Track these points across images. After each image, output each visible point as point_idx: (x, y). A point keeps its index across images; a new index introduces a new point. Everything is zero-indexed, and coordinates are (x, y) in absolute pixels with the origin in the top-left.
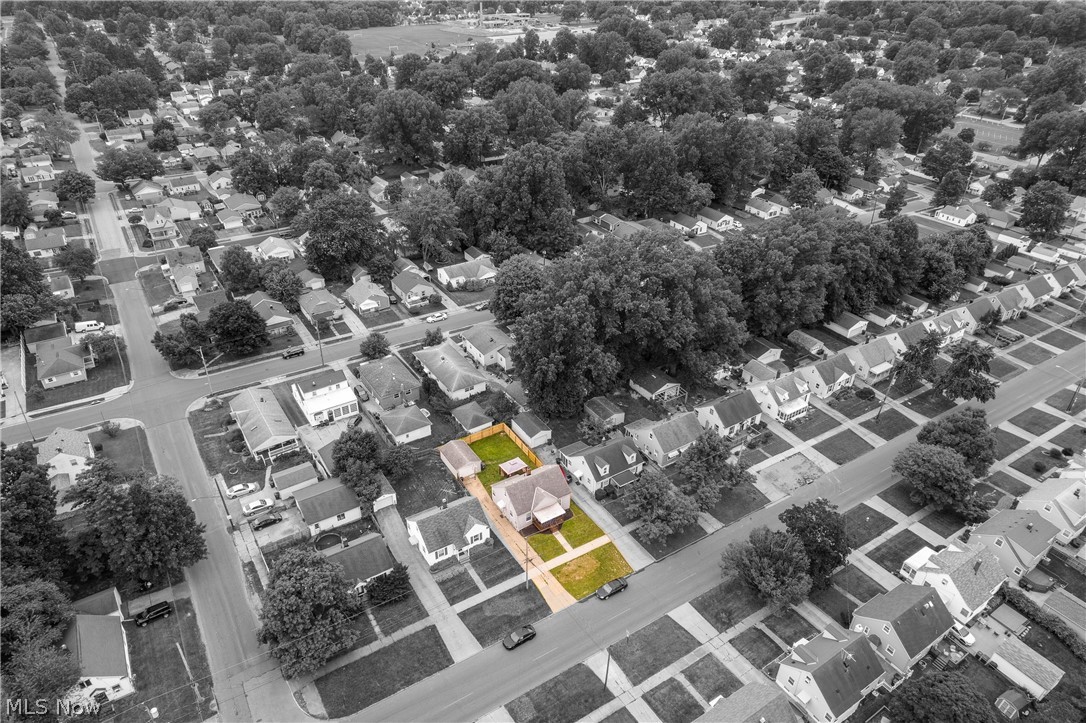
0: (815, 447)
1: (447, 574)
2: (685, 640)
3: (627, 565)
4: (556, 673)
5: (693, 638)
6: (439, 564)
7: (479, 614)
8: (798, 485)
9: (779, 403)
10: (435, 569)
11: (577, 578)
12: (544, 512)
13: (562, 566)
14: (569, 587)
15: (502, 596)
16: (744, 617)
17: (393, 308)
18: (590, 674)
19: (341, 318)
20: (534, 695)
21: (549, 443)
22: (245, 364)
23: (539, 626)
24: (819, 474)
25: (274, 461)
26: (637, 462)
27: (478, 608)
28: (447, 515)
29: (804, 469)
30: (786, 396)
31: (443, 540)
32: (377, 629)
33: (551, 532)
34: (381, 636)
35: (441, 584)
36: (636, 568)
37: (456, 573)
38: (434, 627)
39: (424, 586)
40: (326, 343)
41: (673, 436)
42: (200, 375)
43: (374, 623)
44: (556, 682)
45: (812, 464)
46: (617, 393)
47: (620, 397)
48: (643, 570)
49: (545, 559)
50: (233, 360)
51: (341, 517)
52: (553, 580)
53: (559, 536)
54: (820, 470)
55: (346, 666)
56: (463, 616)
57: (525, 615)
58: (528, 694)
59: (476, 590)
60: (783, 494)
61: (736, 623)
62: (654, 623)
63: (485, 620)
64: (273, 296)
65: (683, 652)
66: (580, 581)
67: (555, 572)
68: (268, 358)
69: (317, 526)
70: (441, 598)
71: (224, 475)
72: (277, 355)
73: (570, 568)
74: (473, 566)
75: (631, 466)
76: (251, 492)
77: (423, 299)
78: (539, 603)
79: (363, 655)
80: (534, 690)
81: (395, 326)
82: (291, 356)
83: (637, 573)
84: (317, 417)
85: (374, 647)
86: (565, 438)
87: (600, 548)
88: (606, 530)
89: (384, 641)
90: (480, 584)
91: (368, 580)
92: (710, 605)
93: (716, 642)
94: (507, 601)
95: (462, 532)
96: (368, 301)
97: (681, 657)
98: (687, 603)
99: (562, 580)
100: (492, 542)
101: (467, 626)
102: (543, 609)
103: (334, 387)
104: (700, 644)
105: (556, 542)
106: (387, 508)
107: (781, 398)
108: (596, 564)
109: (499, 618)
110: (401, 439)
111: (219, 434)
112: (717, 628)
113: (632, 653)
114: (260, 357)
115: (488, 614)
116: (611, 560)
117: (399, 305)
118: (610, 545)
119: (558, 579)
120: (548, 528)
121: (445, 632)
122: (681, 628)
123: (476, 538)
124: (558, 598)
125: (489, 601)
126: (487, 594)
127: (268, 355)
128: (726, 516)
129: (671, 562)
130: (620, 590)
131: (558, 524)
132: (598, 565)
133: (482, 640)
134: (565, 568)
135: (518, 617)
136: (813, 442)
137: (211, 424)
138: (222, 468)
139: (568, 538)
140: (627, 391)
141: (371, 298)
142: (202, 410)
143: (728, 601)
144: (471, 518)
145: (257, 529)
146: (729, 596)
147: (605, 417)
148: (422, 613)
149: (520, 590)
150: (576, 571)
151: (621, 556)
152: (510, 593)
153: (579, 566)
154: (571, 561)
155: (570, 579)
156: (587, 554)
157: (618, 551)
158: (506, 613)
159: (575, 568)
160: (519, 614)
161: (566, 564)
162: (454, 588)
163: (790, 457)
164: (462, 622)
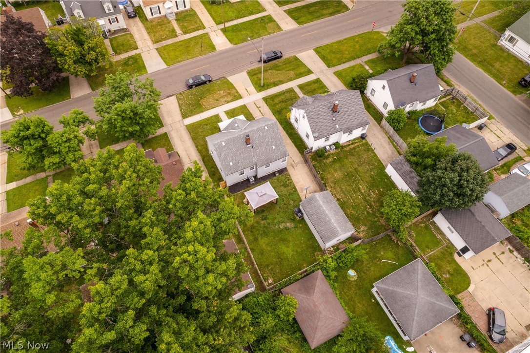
3: (178, 99)
5: (159, 52)
7: (298, 72)
11: (222, 92)
13: (232, 101)
14: (231, 86)
15: (282, 82)
16: (117, 61)
18: (231, 40)
20: (266, 33)
27: (299, 75)
34: (362, 64)
36: (173, 98)
38: (329, 66)
44: (251, 38)
48: (168, 97)
52: (241, 91)
56: (310, 72)
58: (269, 34)
59: (301, 87)
61: (126, 57)
63: (294, 69)
67: (239, 97)
73: (226, 99)
78: (255, 77)
80: (266, 35)
83: (173, 95)
85: (366, 59)
87: (195, 114)
90: (297, 90)
92: (135, 70)
94: (278, 79)
98: (149, 73)
99: (234, 91)
101: (306, 67)
102: (252, 74)
104: (157, 49)
108: (204, 102)
109: (284, 70)
115: (292, 73)
116: (190, 104)
118: (184, 116)
119: (237, 92)
121: (321, 63)
122: (163, 59)
124: (240, 80)
125: (291, 80)
126: (294, 84)
132: (202, 101)
134: (229, 99)
149: (268, 86)
150: (221, 97)
151: (180, 107)
152: (275, 84)
153: (218, 100)
154: (223, 104)
155: (228, 91)
156: (207, 110)
157: (181, 111)
158: (279, 72)
159: (221, 99)
160: (269, 71)
161: (228, 102)
162: (318, 88)
164: (310, 68)
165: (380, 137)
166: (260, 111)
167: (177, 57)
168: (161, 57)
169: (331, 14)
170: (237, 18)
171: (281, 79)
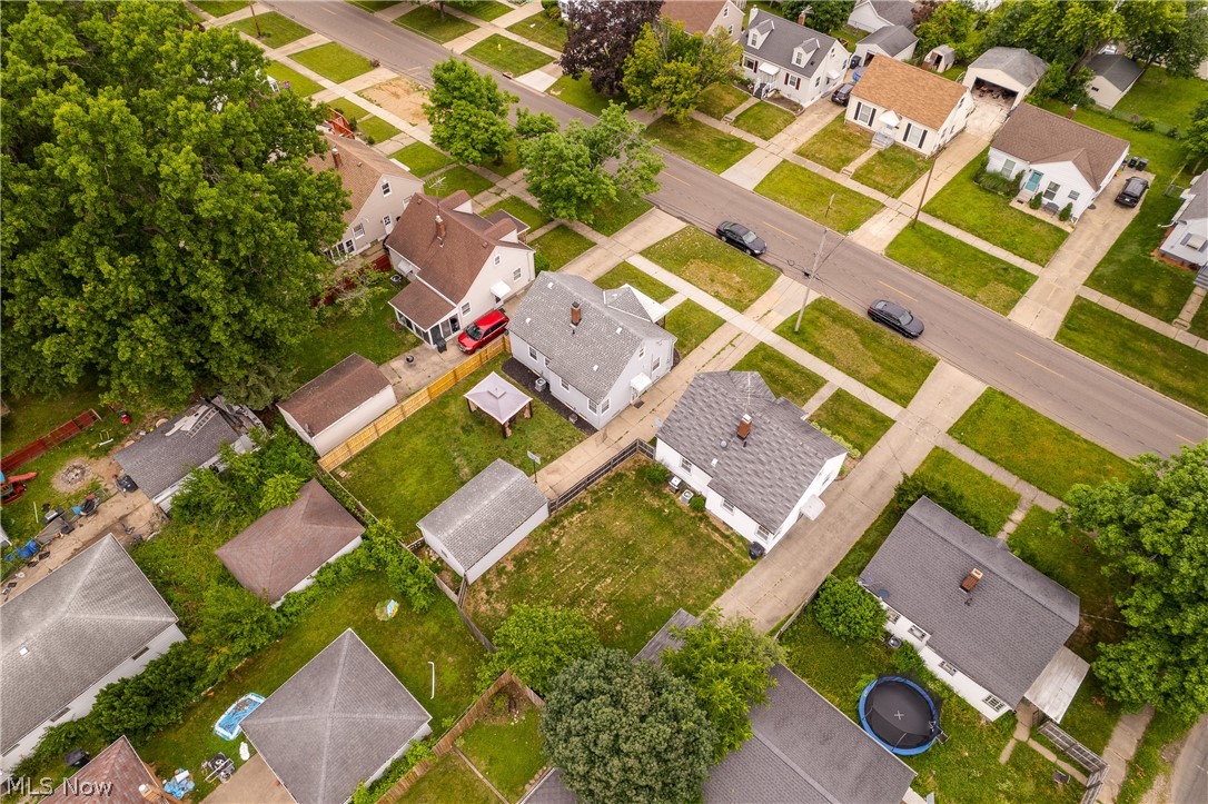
0: (337, 82)
4: (920, 277)
7: (885, 380)
11: (738, 279)
13: (725, 301)
14: (763, 287)
15: (830, 359)
20: (970, 290)
27: (875, 384)
32: (1018, 516)
34: (1025, 503)
35: (860, 450)
36: (680, 224)
37: (826, 433)
38: (955, 432)
39: (882, 476)
43: (1010, 526)
44: (931, 272)
45: (383, 84)
48: (678, 218)
49: (718, 322)
52: (759, 306)
56: (904, 400)
57: (848, 325)
58: (973, 297)
59: (841, 396)
63: (891, 370)
66: (742, 276)
67: (740, 306)
70: (889, 441)
73: (723, 292)
80: (960, 292)
83: (689, 223)
87: (658, 264)
88: (616, 260)
89: (1031, 496)
90: (826, 392)
92: (715, 157)
94: (835, 351)
98: (722, 175)
99: (753, 296)
101: (917, 389)
102: (821, 307)
104: (785, 161)
105: (675, 313)
108: (695, 265)
109: (874, 353)
115: (877, 369)
116: (679, 250)
118: (647, 253)
119: (753, 301)
121: (951, 414)
122: (767, 179)
124: (788, 297)
125: (852, 373)
126: (836, 379)
132: (697, 261)
133: (929, 365)
134: (725, 296)
148: (939, 458)
149: (805, 340)
150: (723, 283)
151: (665, 240)
152: (816, 351)
153: (712, 281)
154: (706, 291)
155: (746, 288)
156: (679, 276)
157: (657, 244)
158: (860, 346)
159: (719, 285)
160: (850, 331)
161: (715, 296)
162: (858, 428)
163: (370, 100)
164: (915, 397)
165: (783, 594)
166: (724, 349)
167: (786, 192)
168: (770, 174)
169: (1167, 389)
170: (971, 230)
171: (839, 357)
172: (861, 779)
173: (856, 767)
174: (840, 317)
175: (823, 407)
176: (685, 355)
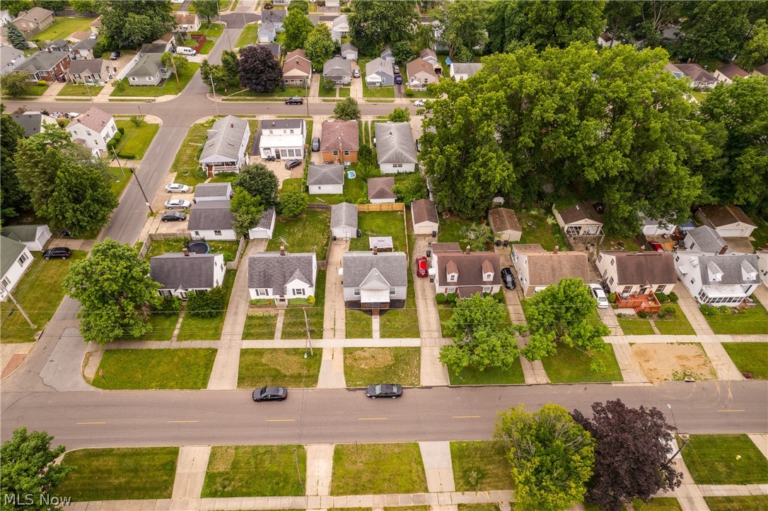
0: (725, 346)
1: (259, 312)
2: (415, 478)
3: (418, 377)
4: (275, 443)
5: (424, 480)
6: (258, 301)
7: (257, 357)
8: (671, 378)
9: (705, 280)
10: (254, 304)
11: (363, 366)
12: (370, 293)
13: (357, 349)
14: (348, 371)
15: (287, 351)
16: (496, 488)
17: (396, 87)
18: (303, 460)
19: (349, 84)
20: (241, 451)
21: (434, 235)
22: (257, 100)
23: (295, 392)
24: (709, 377)
25: (216, 175)
26: (494, 282)
27: (260, 352)
28: (278, 262)
29: (692, 364)
30: (719, 276)
31: (265, 281)
32: (176, 332)
33: (371, 314)
34: (175, 339)
35: (249, 318)
36: (424, 383)
37: (266, 314)
38: (215, 351)
39: (236, 314)
40: (324, 100)
41: (549, 271)
42: (223, 100)
43: (178, 326)
44: (269, 451)
45: (707, 362)
46: (533, 213)
47: (535, 217)
48: (430, 387)
49: (349, 335)
50: (251, 96)
51: (218, 232)
52: (340, 357)
53: (376, 322)
54: (714, 373)
55: (132, 350)
56: (244, 352)
57: (292, 377)
58: (237, 448)
59: (271, 335)
60: (645, 379)
61: (480, 490)
62: (398, 445)
63: (257, 364)
64: (306, 55)
65: (403, 489)
66: (363, 369)
67: (348, 351)
68: (276, 100)
69: (197, 233)
70: (240, 329)
71: (178, 174)
72: (283, 100)
73: (363, 354)
74: (286, 315)
75: (485, 283)
76: (183, 192)
77: (424, 86)
78: (312, 372)
79: (150, 348)
80: (245, 447)
81: (386, 101)
82: (291, 103)
83: (422, 388)
84: (267, 151)
85: (163, 345)
86: (453, 235)
87: (406, 348)
88: (424, 334)
89: (173, 344)
90: (278, 334)
91: (190, 290)
92: (469, 457)
93: (445, 498)
94: (288, 357)
95: (285, 282)
96: (374, 75)
97: (397, 492)
98: (448, 442)
99: (348, 362)
100: (313, 301)
101: (240, 362)
102: (313, 379)
103: (288, 131)
104: (426, 490)
105: (369, 325)
106: (262, 239)
107: (711, 277)
108: (389, 360)
109: (270, 369)
110: (314, 190)
111: (198, 145)
112: (457, 483)
113: (355, 463)
114: (271, 98)
115: (264, 361)
116: (406, 364)
117: (402, 86)
118: (417, 350)
119: (345, 358)
120: (370, 309)
121: (219, 359)
122: (421, 463)
123: (299, 292)
124: (332, 376)
125: (273, 350)
126: (278, 343)
127: (278, 98)
128: (559, 374)
129: (464, 392)
130: (391, 397)
131: (382, 309)
132: (391, 363)
133: (241, 380)
134: (359, 352)
135: (285, 376)
136: (728, 339)
137: (200, 136)
138: (181, 169)
139: (383, 326)
140: (546, 214)
141: (378, 73)
142: (203, 125)
143: (490, 463)
144: (297, 272)
145: (163, 220)
146: (497, 458)
147: (499, 230)
148: (217, 335)
150: (367, 359)
151: (419, 365)
152: (296, 351)
153: (373, 357)
154: (369, 348)
155: (355, 364)
156: (389, 348)
157: (420, 359)
158: (278, 368)
159: (368, 356)
160: (288, 374)
161: (363, 348)
162: (256, 326)
163: (684, 344)
164: (239, 357)
166: (335, 324)
171: (285, 355)
172: (200, 218)
173: (202, 220)
174: (297, 379)
175: (275, 325)
176: (346, 310)
